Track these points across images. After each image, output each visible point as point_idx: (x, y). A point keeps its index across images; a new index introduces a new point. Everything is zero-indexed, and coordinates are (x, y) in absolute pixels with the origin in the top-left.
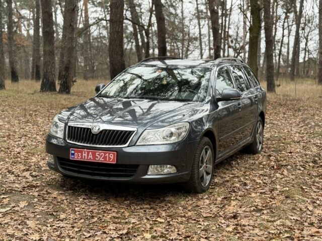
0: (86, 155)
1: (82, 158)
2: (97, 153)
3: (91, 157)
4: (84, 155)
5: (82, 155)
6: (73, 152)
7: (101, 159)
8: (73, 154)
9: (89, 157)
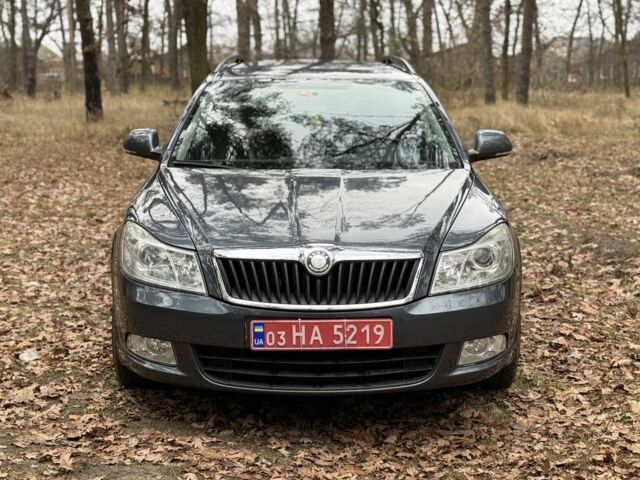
0: (302, 334)
1: (289, 344)
2: (336, 327)
3: (319, 338)
4: (295, 334)
7: (348, 341)
9: (313, 338)
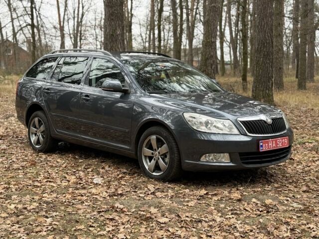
1: (268, 148)
2: (278, 141)
5: (268, 146)
6: (261, 144)
8: (262, 146)
9: (273, 145)
